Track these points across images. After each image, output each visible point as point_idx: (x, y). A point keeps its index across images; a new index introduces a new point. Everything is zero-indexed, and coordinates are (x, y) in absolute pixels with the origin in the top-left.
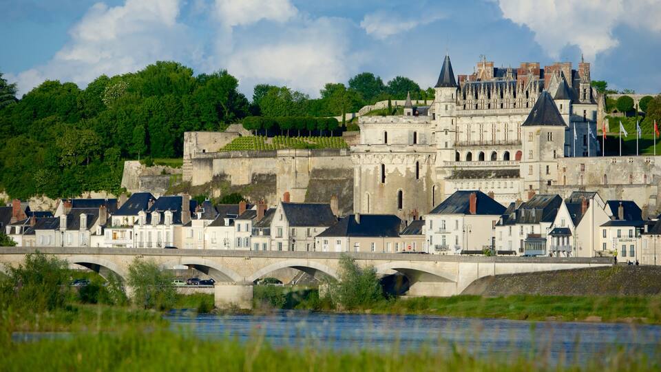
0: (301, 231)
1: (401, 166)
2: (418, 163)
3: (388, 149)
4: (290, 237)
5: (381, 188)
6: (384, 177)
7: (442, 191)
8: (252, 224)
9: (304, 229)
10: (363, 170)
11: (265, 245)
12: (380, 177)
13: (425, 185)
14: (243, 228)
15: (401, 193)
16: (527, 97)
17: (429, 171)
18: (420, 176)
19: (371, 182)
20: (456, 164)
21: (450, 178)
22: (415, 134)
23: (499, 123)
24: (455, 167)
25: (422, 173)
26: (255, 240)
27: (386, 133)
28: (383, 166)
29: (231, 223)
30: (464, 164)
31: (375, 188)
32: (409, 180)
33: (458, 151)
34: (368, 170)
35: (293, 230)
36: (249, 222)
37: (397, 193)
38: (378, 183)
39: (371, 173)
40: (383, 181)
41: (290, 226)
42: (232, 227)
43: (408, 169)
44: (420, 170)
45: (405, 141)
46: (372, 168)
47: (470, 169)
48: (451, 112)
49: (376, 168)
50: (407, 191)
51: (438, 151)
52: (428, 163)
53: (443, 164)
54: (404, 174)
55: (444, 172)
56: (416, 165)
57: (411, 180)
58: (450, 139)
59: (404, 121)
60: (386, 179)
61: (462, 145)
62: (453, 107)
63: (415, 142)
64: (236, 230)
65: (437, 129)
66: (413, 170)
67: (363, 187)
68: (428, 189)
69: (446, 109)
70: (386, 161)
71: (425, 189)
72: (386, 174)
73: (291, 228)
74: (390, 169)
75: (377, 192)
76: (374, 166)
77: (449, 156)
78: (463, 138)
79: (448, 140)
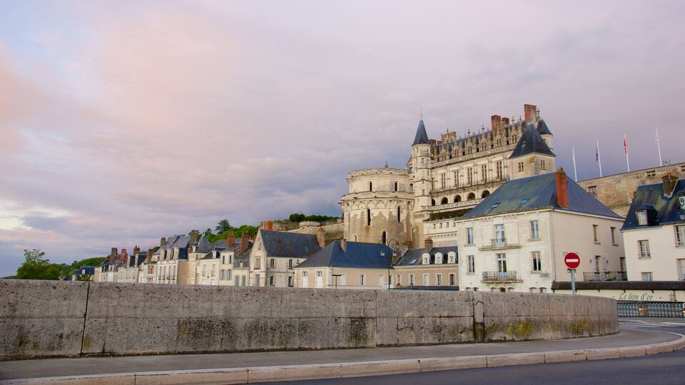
0: (282, 262)
1: (384, 211)
2: (399, 208)
3: (373, 195)
4: (267, 269)
5: (367, 229)
6: (369, 220)
7: (420, 232)
8: (235, 255)
9: (286, 260)
10: (352, 215)
11: (244, 278)
12: (366, 220)
13: (405, 227)
14: (227, 260)
15: (384, 234)
16: (507, 136)
17: (408, 216)
18: (401, 220)
19: (358, 225)
20: (433, 208)
21: (428, 220)
22: (396, 184)
23: (476, 165)
24: (432, 211)
25: (403, 216)
26: (236, 273)
27: (371, 184)
28: (369, 211)
29: (218, 256)
30: (440, 208)
31: (361, 230)
32: (391, 222)
33: (434, 199)
34: (356, 215)
35: (273, 260)
36: (232, 254)
37: (381, 234)
38: (365, 225)
39: (358, 217)
40: (369, 224)
41: (268, 256)
42: (218, 260)
43: (391, 213)
44: (401, 214)
45: (388, 189)
46: (359, 213)
47: (448, 210)
48: (427, 164)
49: (363, 213)
50: (390, 232)
51: (416, 199)
52: (408, 209)
53: (421, 209)
54: (387, 217)
55: (423, 216)
56: (397, 210)
57: (394, 222)
58: (427, 187)
59: (387, 172)
60: (371, 222)
61: (438, 193)
62: (428, 160)
63: (396, 190)
64: (222, 262)
65: (415, 180)
66: (395, 213)
67: (351, 230)
68: (408, 231)
69: (422, 162)
70: (371, 206)
71: (405, 231)
72: (371, 218)
73: (270, 258)
74: (374, 213)
75: (364, 233)
76: (361, 211)
77: (425, 201)
78: (438, 186)
79: (425, 188)
